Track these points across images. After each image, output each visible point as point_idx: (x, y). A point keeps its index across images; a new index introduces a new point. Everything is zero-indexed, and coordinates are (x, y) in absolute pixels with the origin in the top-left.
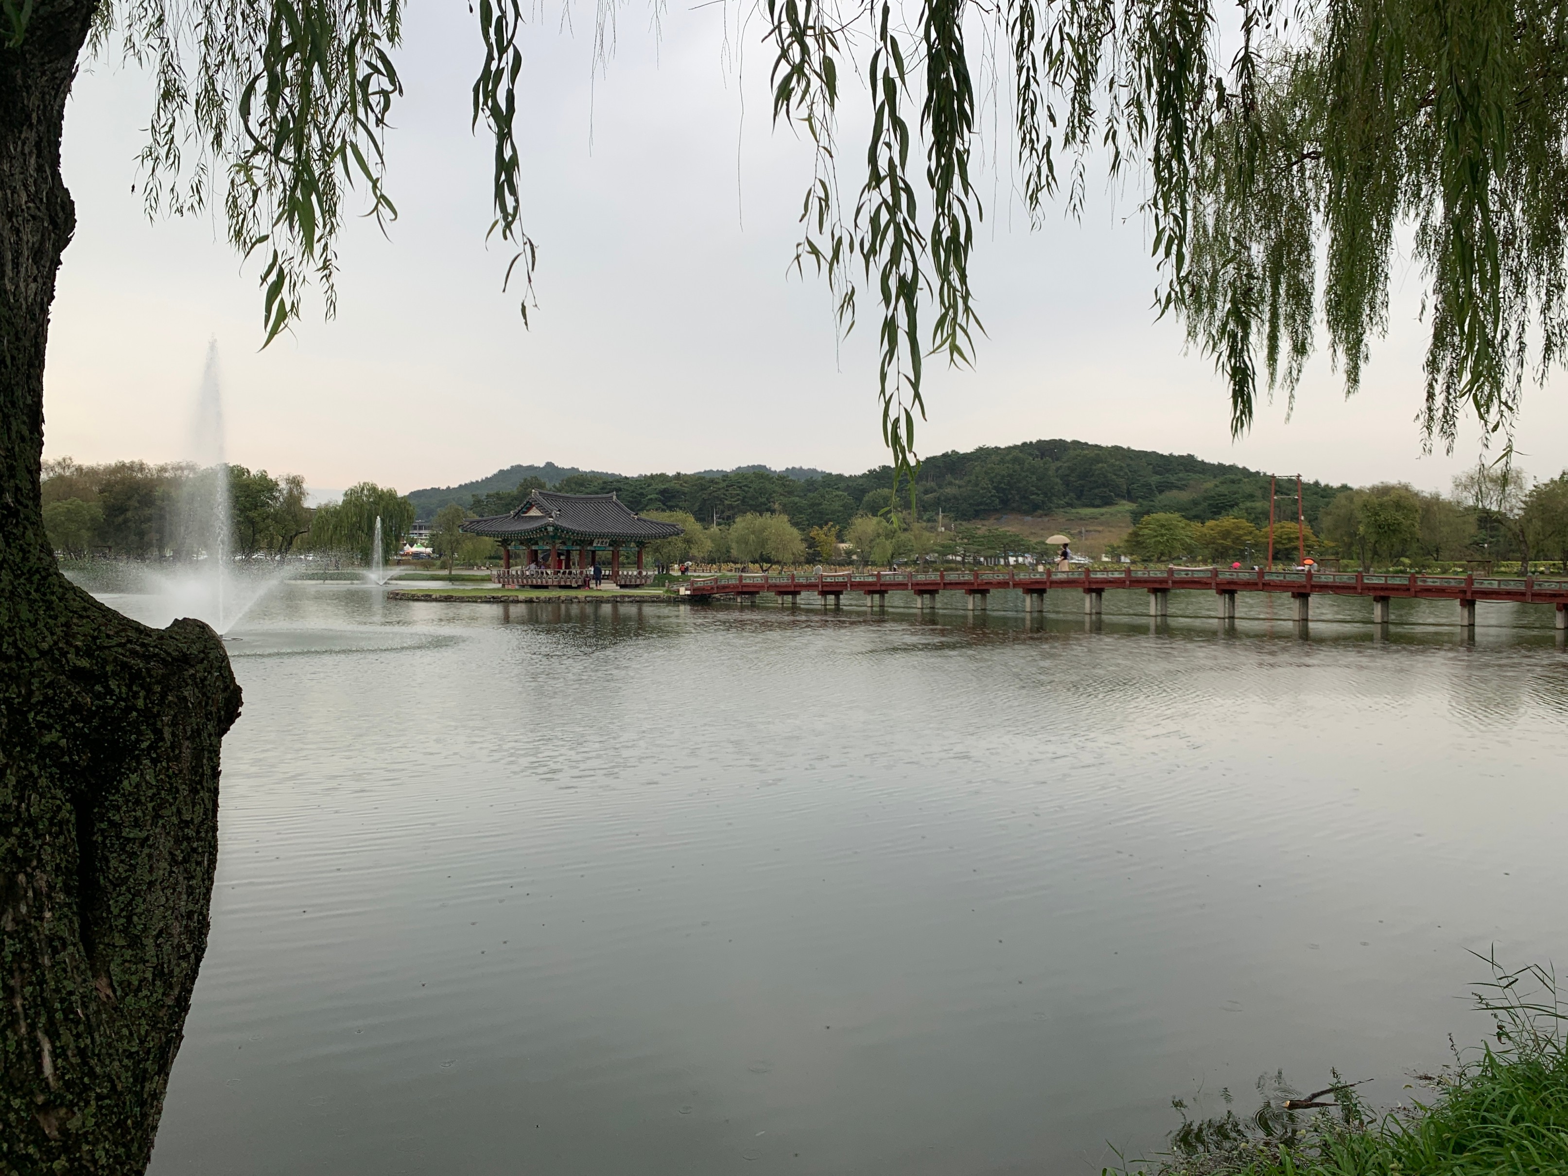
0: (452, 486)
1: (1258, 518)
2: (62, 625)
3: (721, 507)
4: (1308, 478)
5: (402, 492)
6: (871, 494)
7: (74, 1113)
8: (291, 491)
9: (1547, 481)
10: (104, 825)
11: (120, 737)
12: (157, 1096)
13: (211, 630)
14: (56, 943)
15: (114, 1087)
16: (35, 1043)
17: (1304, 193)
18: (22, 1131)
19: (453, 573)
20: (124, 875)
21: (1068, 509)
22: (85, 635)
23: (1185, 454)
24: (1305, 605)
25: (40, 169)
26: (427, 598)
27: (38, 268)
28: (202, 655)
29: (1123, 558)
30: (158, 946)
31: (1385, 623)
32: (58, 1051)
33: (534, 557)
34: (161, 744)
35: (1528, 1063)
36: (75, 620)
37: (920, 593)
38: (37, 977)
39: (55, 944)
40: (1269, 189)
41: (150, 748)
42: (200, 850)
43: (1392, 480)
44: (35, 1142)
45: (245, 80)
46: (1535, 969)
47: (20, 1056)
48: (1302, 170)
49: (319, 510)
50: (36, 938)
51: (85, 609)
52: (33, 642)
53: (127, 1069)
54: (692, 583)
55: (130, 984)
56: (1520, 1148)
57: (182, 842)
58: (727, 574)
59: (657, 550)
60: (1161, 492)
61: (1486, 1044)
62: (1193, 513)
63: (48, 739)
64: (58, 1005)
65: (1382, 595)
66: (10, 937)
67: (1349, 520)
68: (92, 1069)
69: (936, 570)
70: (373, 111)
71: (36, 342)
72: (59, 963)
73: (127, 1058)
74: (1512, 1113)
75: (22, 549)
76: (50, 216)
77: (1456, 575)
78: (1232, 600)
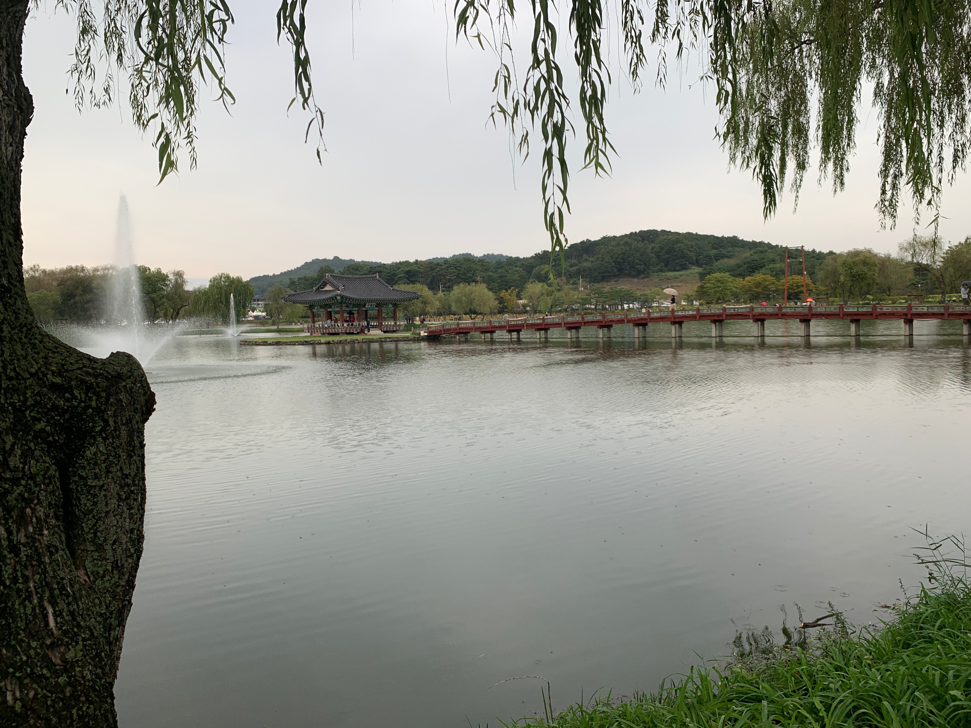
0: (276, 274)
1: (778, 274)
2: (43, 358)
3: (444, 280)
4: (808, 248)
5: (246, 278)
6: (537, 268)
7: (69, 650)
8: (176, 280)
9: (957, 244)
10: (76, 478)
11: (82, 425)
12: (119, 639)
13: (134, 359)
14: (53, 549)
15: (92, 633)
16: (43, 609)
17: (803, 67)
18: (38, 661)
19: (280, 327)
20: (91, 508)
21: (660, 273)
22: (57, 363)
23: (731, 236)
24: (808, 327)
25: (9, 75)
26: (265, 343)
27: (13, 138)
28: (130, 374)
29: (694, 302)
30: (114, 550)
31: (857, 335)
32: (57, 613)
33: (329, 316)
34: (108, 428)
35: (946, 594)
36: (50, 355)
37: (570, 329)
38: (42, 569)
39: (51, 549)
40: (780, 65)
41: (101, 431)
42: (136, 492)
43: (861, 247)
44: (47, 667)
45: (134, 19)
46: (953, 539)
47: (35, 616)
48: (801, 51)
49: (195, 291)
50: (40, 546)
51: (56, 348)
52: (25, 368)
53: (99, 623)
54: (429, 328)
55: (98, 573)
56: (943, 644)
57: (124, 487)
58: (450, 322)
59: (406, 308)
60: (717, 260)
61: (922, 584)
62: (737, 272)
63: (39, 426)
64: (55, 586)
65: (856, 319)
66: (24, 546)
67: (834, 273)
68: (78, 623)
69: (579, 314)
70: (216, 34)
71: (15, 184)
72: (55, 561)
73: (99, 616)
74: (937, 624)
75: (14, 312)
76: (18, 105)
77: (901, 304)
78: (763, 325)
